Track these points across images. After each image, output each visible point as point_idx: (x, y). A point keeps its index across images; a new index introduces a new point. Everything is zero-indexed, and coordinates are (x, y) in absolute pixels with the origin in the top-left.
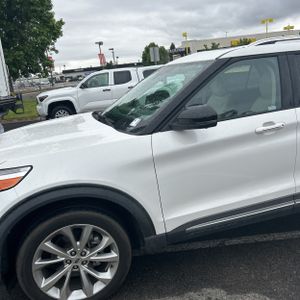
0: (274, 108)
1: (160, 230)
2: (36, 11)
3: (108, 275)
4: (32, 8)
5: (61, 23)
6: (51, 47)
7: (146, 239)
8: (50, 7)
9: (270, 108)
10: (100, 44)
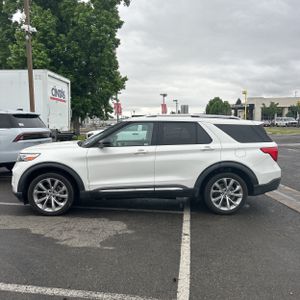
1: (87, 189)
2: (105, 70)
3: (62, 204)
4: (102, 68)
5: (125, 79)
6: (114, 97)
7: (81, 192)
8: (117, 67)
10: (165, 95)
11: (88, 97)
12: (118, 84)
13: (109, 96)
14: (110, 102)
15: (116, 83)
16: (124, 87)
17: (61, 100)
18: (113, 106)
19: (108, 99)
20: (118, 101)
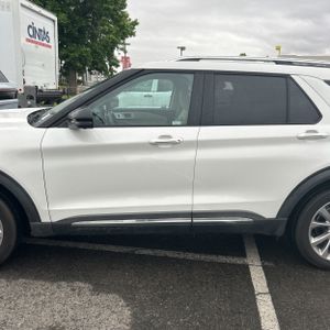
0: (179, 123)
2: (108, 9)
4: (105, 5)
5: (136, 23)
6: (121, 46)
7: (31, 224)
8: (124, 6)
9: (174, 123)
10: (183, 49)
11: (87, 45)
12: (125, 29)
13: (114, 45)
14: (116, 52)
15: (122, 27)
16: (133, 34)
17: (43, 45)
18: (119, 58)
19: (112, 49)
20: (125, 52)
